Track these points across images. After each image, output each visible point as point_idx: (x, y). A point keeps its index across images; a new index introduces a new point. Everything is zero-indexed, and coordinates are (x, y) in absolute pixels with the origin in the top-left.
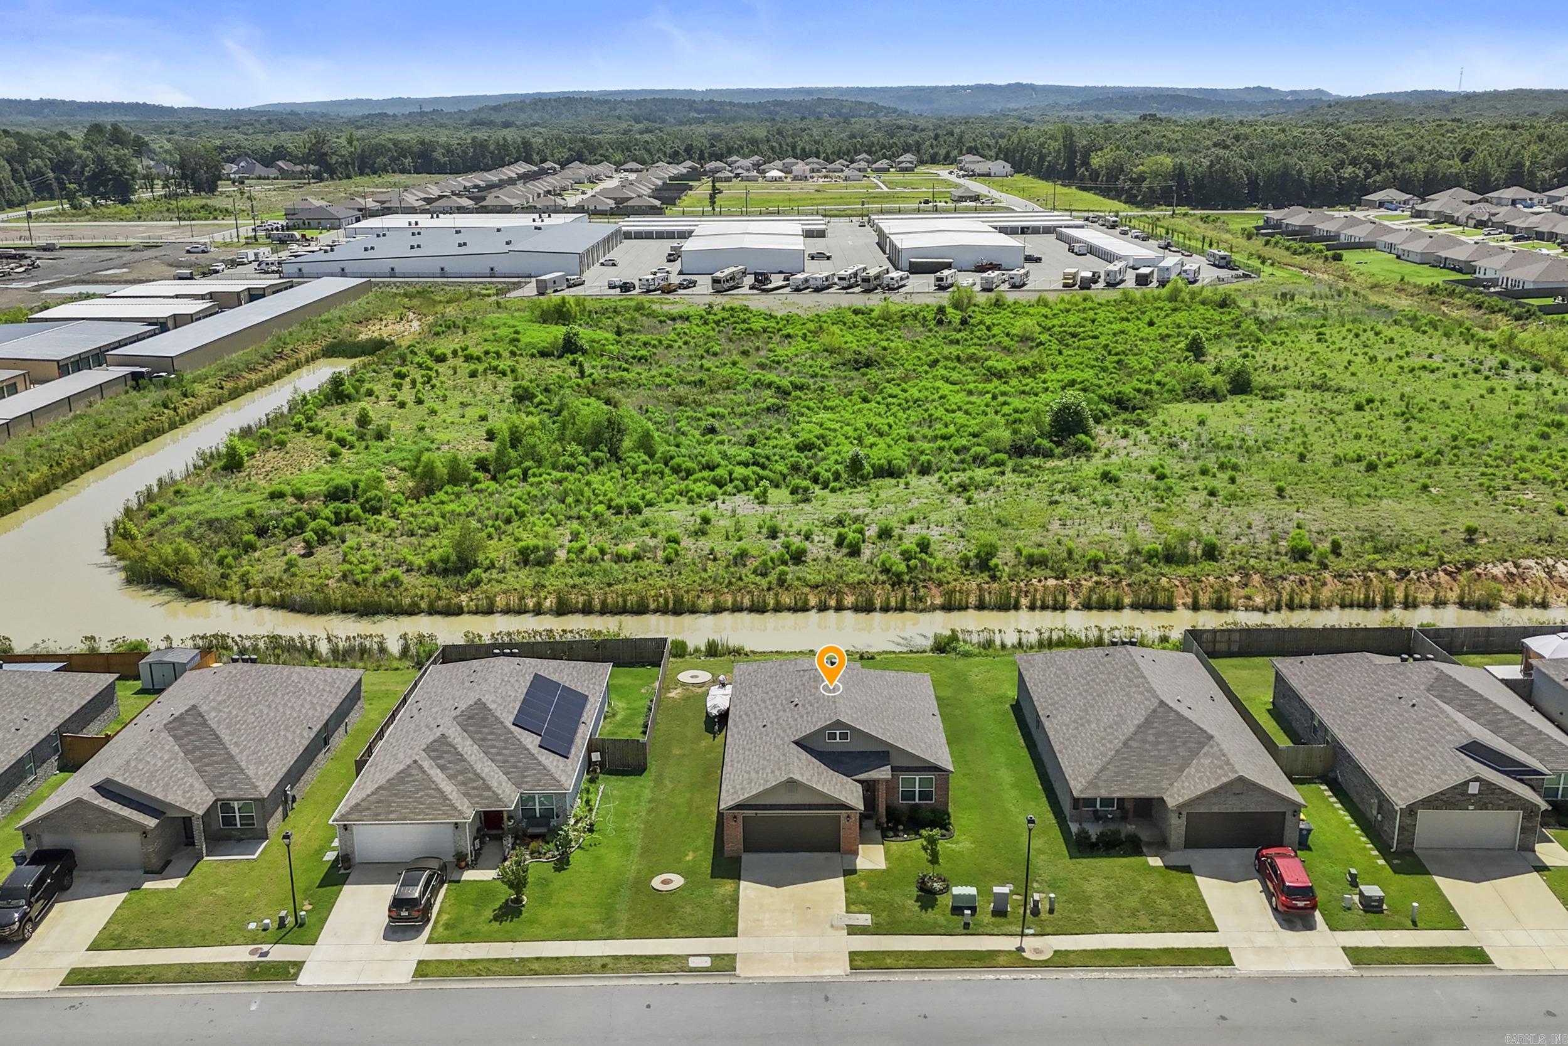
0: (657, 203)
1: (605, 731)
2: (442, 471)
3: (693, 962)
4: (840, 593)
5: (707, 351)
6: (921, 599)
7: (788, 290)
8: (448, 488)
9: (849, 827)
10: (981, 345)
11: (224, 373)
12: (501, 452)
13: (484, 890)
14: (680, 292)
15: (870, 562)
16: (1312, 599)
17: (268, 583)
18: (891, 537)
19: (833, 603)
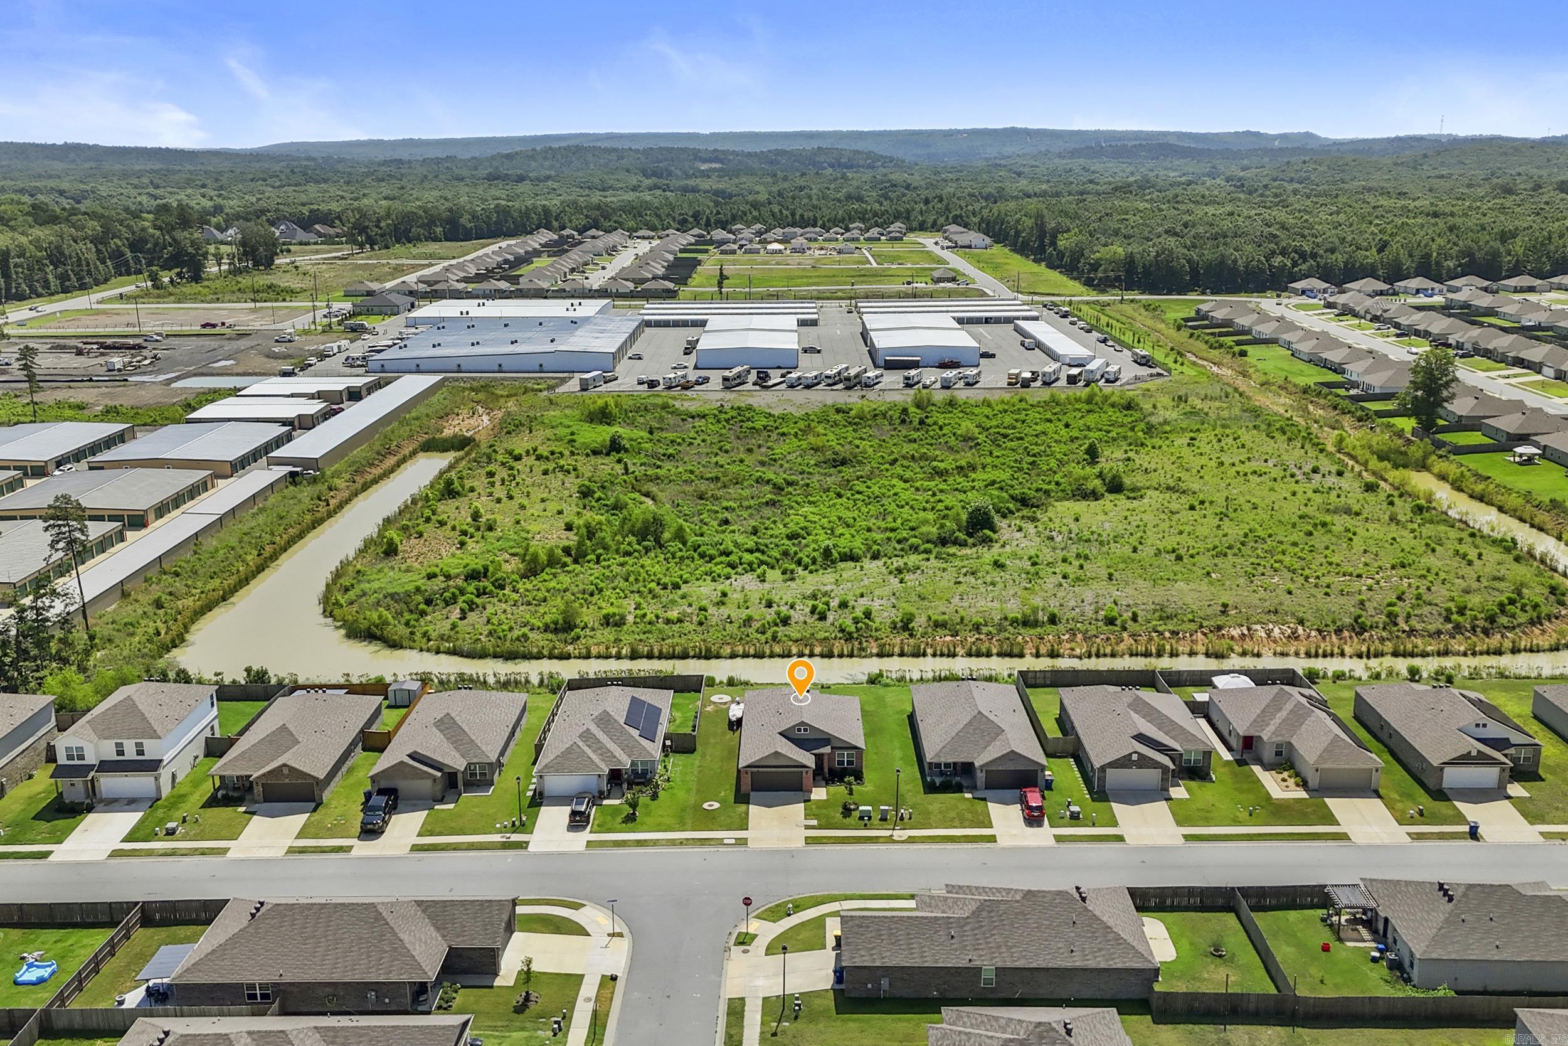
0: (670, 285)
1: (672, 729)
2: (543, 557)
3: (726, 841)
4: (812, 646)
5: (720, 449)
6: (864, 650)
7: (784, 386)
8: (547, 570)
9: (808, 778)
10: (931, 445)
11: (353, 468)
12: (580, 544)
13: (615, 810)
14: (697, 388)
15: (833, 624)
16: (1112, 650)
17: (442, 637)
18: (847, 607)
19: (807, 652)
